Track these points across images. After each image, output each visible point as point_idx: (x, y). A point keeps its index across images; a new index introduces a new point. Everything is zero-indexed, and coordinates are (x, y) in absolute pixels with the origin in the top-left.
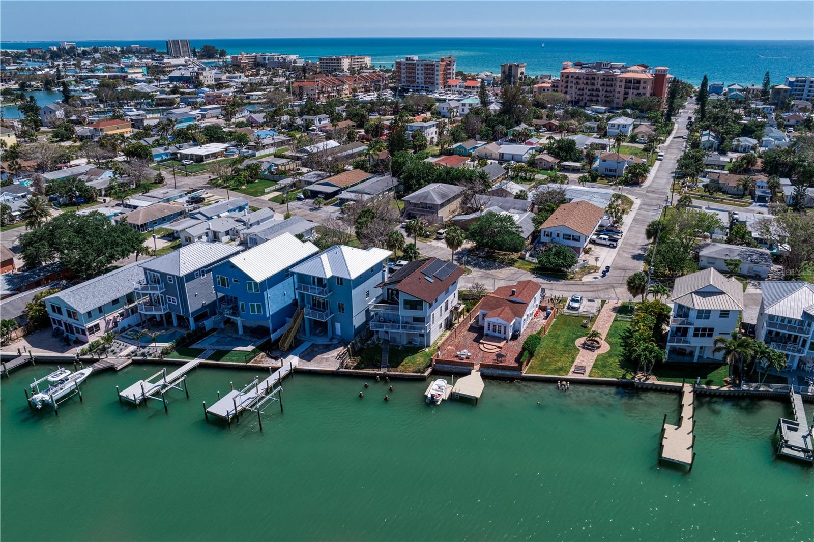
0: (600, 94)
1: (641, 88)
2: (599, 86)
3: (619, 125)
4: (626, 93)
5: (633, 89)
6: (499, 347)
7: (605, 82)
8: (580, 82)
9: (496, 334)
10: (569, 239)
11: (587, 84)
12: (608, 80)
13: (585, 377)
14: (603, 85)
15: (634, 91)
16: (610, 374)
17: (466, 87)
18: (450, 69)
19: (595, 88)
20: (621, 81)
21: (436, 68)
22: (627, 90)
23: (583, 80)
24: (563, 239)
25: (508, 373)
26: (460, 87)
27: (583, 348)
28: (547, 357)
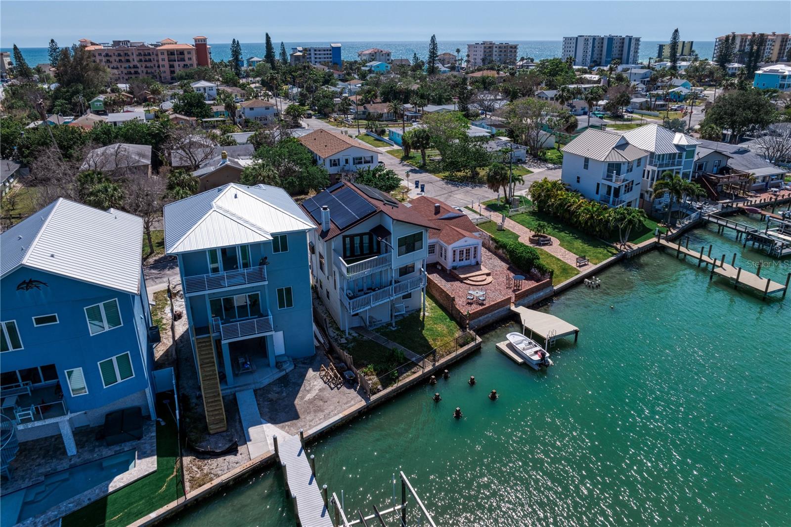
0: (140, 71)
1: (186, 59)
2: (136, 63)
3: (205, 88)
4: (171, 66)
5: (178, 61)
6: (488, 275)
7: (142, 58)
8: (111, 59)
9: (465, 263)
10: (360, 163)
11: (120, 61)
12: (145, 55)
13: (592, 266)
14: (141, 61)
15: (180, 63)
16: (600, 256)
23: (114, 57)
24: (354, 164)
25: (542, 294)
27: (539, 245)
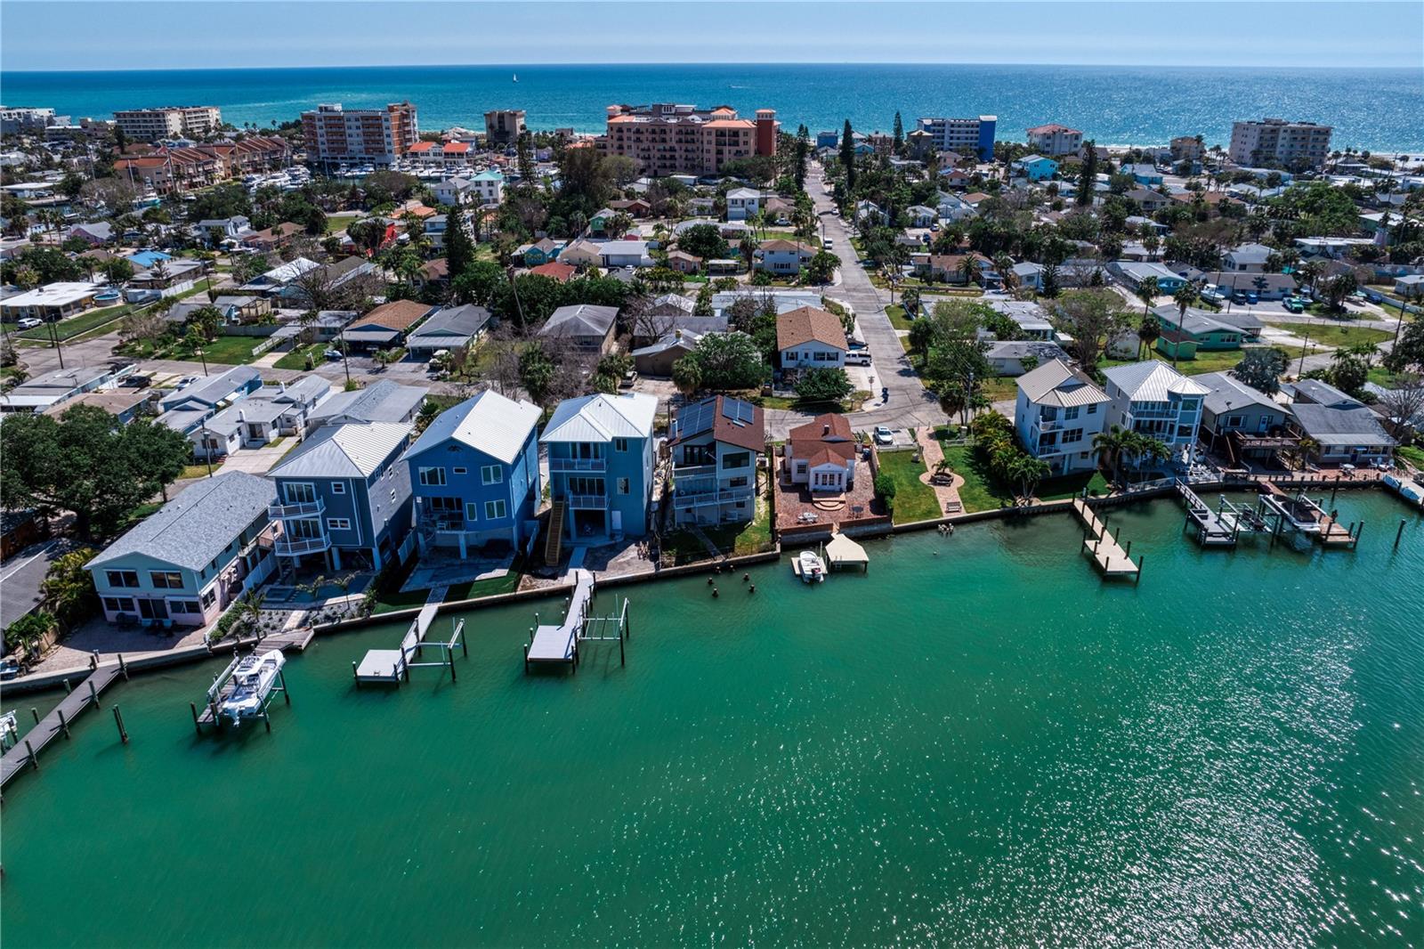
0: (677, 155)
1: (741, 143)
2: (674, 144)
3: (743, 201)
4: (719, 152)
5: (730, 145)
6: (842, 502)
7: (683, 137)
8: (643, 137)
9: (828, 487)
10: (823, 359)
11: (654, 140)
12: (687, 133)
13: (963, 514)
14: (680, 141)
15: (731, 148)
16: (988, 506)
17: (446, 154)
18: (408, 124)
19: (667, 147)
20: (709, 133)
21: (385, 124)
22: (720, 147)
23: (646, 135)
24: (815, 359)
25: (875, 528)
26: (435, 154)
27: (935, 484)
28: (904, 503)
